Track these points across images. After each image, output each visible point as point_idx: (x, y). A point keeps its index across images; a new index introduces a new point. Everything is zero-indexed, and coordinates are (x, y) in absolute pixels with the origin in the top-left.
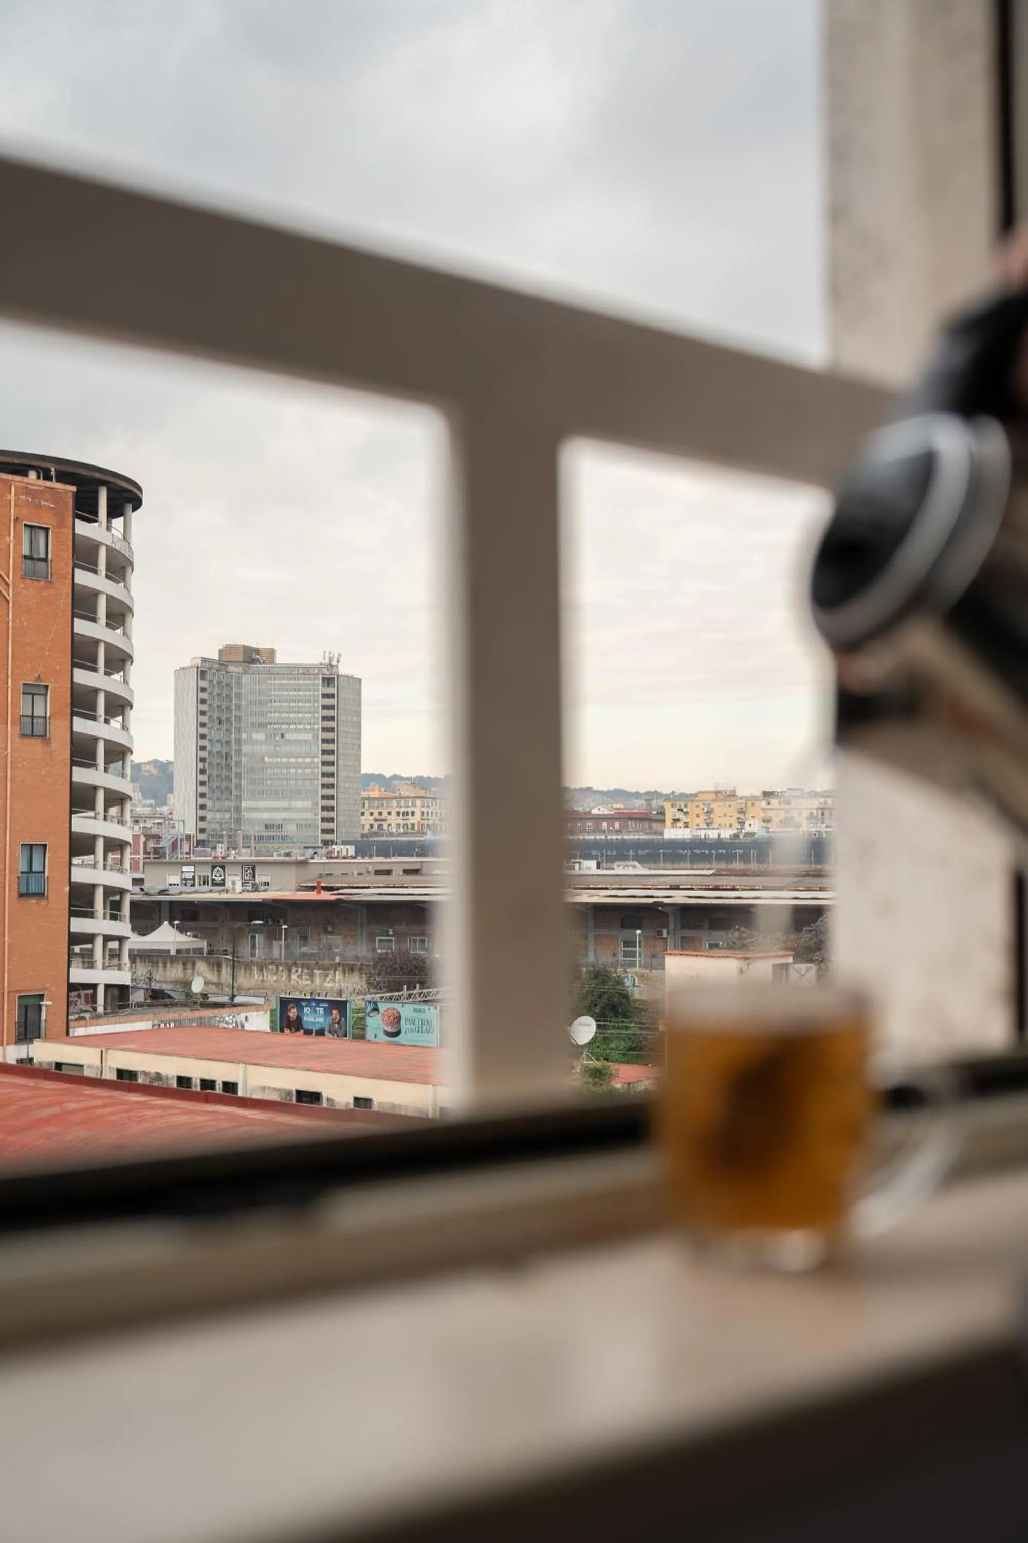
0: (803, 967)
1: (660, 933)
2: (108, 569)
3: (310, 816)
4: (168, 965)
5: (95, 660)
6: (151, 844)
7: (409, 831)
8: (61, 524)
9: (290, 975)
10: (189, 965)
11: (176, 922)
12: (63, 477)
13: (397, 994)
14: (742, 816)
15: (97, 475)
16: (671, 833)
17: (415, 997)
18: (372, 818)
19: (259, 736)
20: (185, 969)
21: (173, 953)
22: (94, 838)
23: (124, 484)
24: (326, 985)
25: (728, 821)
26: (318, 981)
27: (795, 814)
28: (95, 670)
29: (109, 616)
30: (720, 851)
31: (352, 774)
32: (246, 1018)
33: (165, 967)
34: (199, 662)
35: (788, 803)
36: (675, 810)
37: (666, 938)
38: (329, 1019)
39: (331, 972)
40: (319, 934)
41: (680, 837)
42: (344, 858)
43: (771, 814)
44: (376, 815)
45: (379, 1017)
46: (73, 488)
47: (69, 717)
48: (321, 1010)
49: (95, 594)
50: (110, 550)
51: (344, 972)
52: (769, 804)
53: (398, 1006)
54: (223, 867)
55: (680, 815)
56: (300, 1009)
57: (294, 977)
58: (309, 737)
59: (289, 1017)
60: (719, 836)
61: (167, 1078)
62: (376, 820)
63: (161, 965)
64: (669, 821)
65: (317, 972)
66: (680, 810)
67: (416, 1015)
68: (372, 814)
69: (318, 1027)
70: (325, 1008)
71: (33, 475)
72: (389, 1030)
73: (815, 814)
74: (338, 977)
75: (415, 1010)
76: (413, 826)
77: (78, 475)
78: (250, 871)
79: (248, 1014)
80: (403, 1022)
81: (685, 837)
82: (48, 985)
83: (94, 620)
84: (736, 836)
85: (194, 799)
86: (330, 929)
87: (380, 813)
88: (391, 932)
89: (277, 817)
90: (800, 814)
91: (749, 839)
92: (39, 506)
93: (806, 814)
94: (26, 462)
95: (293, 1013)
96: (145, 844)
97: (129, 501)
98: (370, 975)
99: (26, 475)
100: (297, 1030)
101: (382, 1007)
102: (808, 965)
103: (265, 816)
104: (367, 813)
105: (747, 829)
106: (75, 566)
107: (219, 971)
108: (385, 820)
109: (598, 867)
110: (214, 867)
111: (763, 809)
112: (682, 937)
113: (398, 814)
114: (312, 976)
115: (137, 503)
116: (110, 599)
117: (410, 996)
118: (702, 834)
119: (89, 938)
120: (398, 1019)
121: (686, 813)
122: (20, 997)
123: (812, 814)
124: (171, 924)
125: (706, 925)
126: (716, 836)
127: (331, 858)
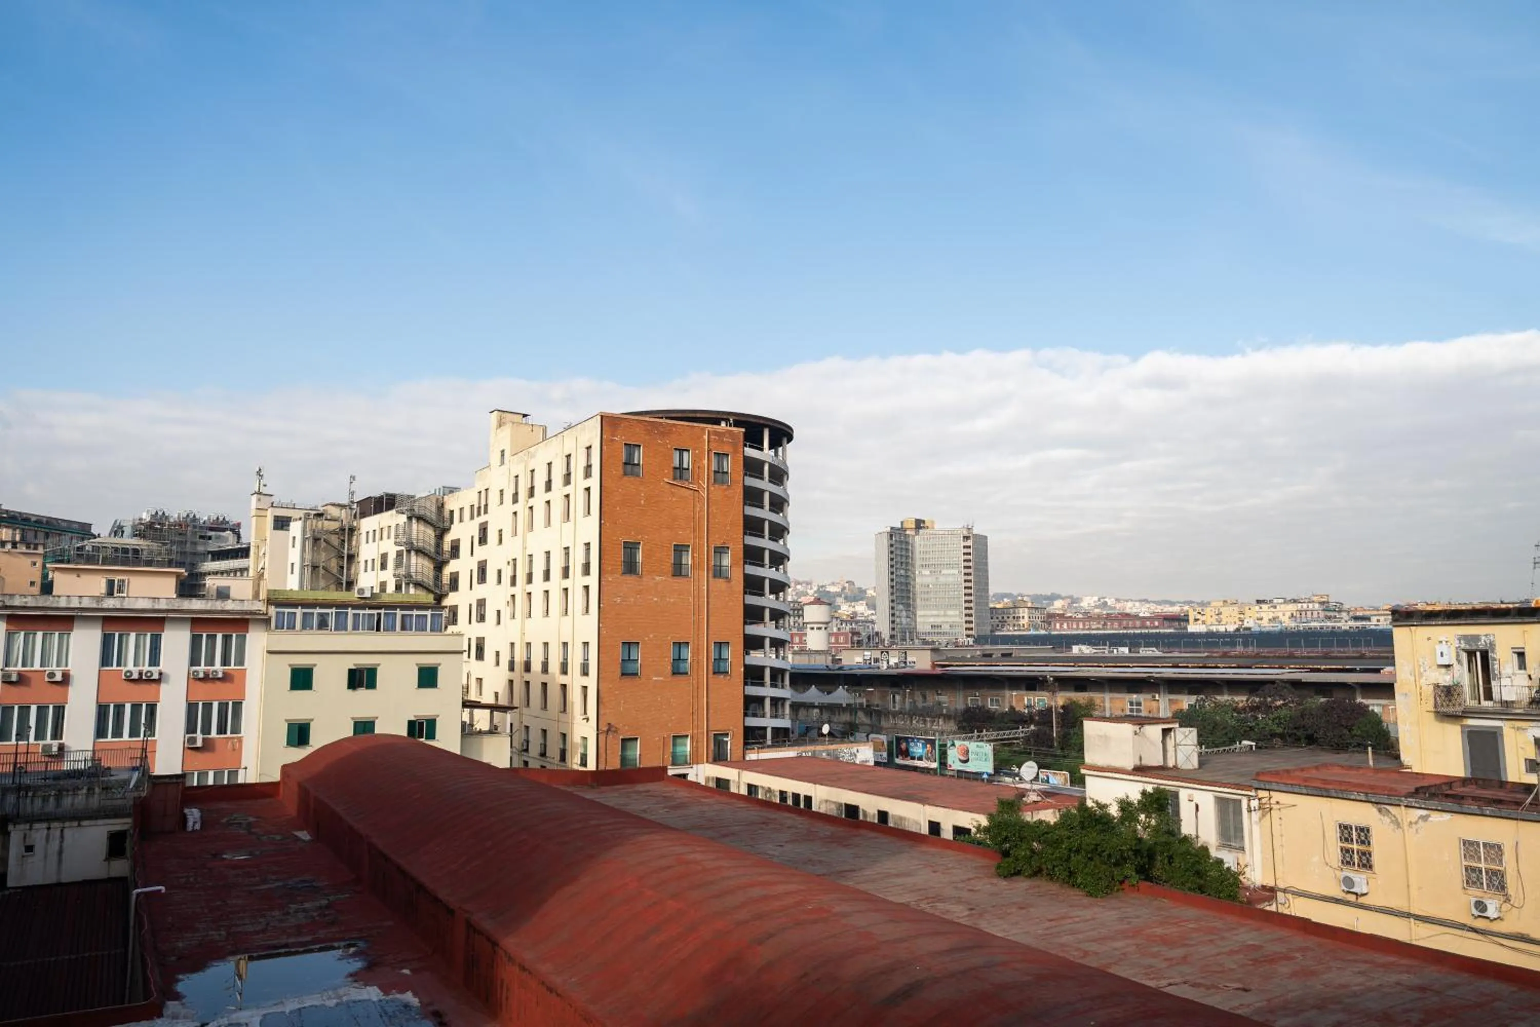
0: (1187, 730)
1: (1154, 697)
2: (770, 477)
3: (957, 619)
4: (841, 713)
5: (763, 531)
6: (856, 638)
7: (1022, 628)
8: (736, 451)
9: (911, 722)
10: (853, 713)
11: (846, 687)
12: (737, 424)
13: (970, 735)
14: (1242, 616)
15: (762, 422)
16: (1192, 628)
17: (983, 737)
18: (997, 620)
19: (926, 572)
20: (851, 715)
21: (844, 705)
22: (763, 638)
23: (779, 426)
24: (934, 727)
25: (1232, 620)
26: (929, 725)
27: (1280, 614)
28: (763, 537)
29: (771, 504)
30: (1226, 639)
31: (983, 594)
32: (858, 751)
33: (839, 714)
34: (889, 529)
35: (1275, 607)
36: (1196, 613)
37: (1158, 701)
38: (925, 750)
39: (936, 719)
40: (933, 695)
41: (1198, 631)
42: (967, 646)
43: (1263, 615)
44: (1000, 618)
45: (956, 749)
46: (743, 430)
47: (742, 566)
48: (920, 745)
49: (762, 492)
50: (771, 465)
51: (944, 719)
52: (1261, 608)
53: (966, 743)
54: (887, 652)
55: (1199, 616)
56: (908, 743)
57: (914, 722)
58: (956, 572)
59: (901, 749)
60: (1226, 629)
61: (774, 791)
62: (1000, 622)
63: (837, 713)
64: (1191, 619)
65: (928, 719)
66: (1199, 613)
67: (978, 750)
68: (997, 618)
69: (919, 755)
70: (923, 744)
71: (723, 424)
72: (963, 758)
73: (1295, 615)
74: (941, 723)
75: (978, 746)
76: (1024, 625)
77: (750, 422)
78: (904, 655)
79: (859, 748)
80: (970, 753)
81: (1201, 631)
82: (731, 728)
83: (762, 507)
84: (1238, 630)
85: (888, 610)
86: (939, 692)
87: (1003, 618)
88: (977, 694)
89: (938, 620)
90: (1284, 615)
91: (1247, 632)
92: (723, 442)
93: (1288, 614)
94: (719, 416)
95: (904, 746)
96: (852, 638)
97: (785, 436)
98: (960, 722)
99: (720, 425)
100: (906, 756)
101: (957, 743)
102: (1191, 729)
103: (932, 620)
104: (995, 617)
105: (1246, 625)
106: (745, 474)
107: (871, 717)
108: (1006, 622)
109: (1130, 651)
110: (882, 652)
111: (1257, 612)
112: (1169, 700)
113: (1014, 618)
114: (925, 722)
115: (790, 438)
116: (771, 494)
117: (979, 736)
118: (1214, 628)
119: (760, 700)
120: (968, 751)
121: (1203, 615)
122: (715, 735)
123: (1292, 614)
124: (844, 688)
125: (1186, 692)
126: (1224, 630)
127: (958, 646)
